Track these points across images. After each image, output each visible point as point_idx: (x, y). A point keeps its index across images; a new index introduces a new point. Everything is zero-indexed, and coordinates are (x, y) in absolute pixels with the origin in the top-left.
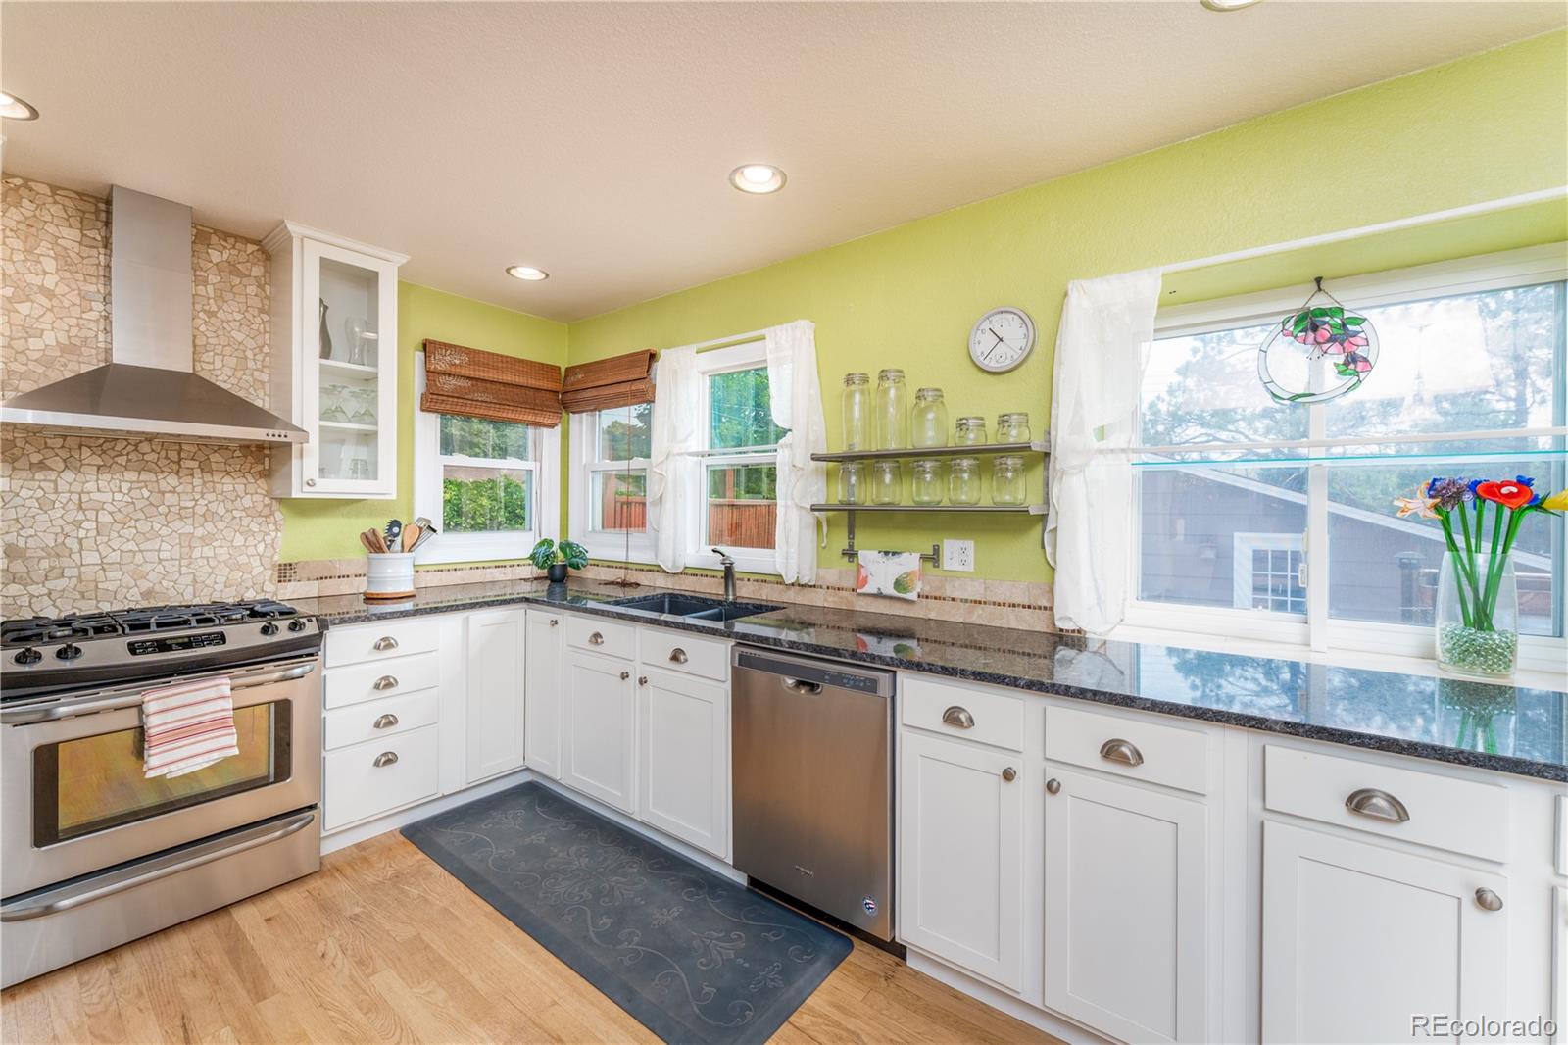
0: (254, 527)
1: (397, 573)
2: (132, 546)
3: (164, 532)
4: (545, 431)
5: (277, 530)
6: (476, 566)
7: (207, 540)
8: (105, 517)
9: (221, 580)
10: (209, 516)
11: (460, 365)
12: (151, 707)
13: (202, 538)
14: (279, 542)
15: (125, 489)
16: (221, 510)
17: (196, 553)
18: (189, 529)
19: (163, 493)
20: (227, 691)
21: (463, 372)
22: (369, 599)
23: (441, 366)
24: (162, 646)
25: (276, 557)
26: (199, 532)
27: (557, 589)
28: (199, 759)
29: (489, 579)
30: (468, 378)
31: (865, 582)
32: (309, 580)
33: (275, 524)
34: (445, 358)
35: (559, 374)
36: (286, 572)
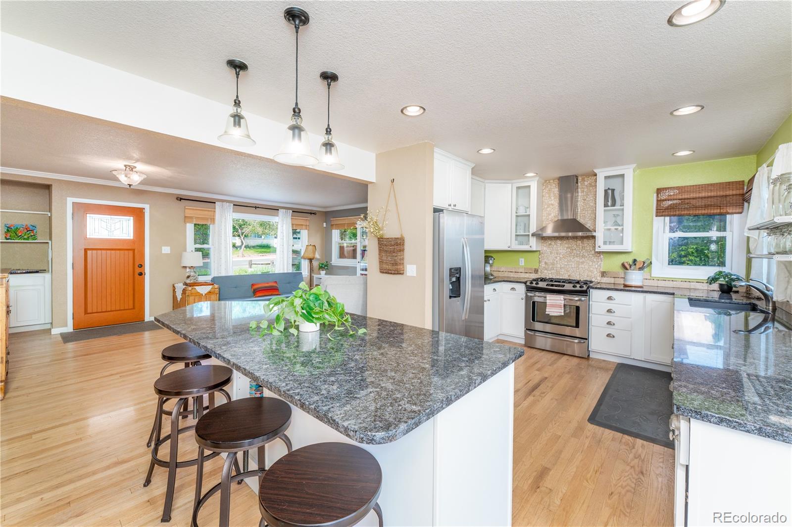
0: (595, 260)
1: (635, 278)
2: (566, 263)
3: (573, 260)
5: (601, 261)
7: (583, 263)
8: (561, 256)
9: (586, 274)
10: (583, 256)
11: (674, 195)
12: (548, 298)
13: (582, 262)
14: (602, 264)
15: (565, 248)
16: (586, 255)
17: (580, 266)
18: (578, 260)
19: (573, 250)
20: (562, 299)
21: (675, 197)
22: (625, 286)
23: (664, 197)
24: (552, 285)
25: (601, 269)
26: (581, 261)
28: (556, 313)
30: (679, 199)
32: (611, 277)
33: (601, 259)
34: (667, 194)
35: (743, 185)
36: (603, 274)
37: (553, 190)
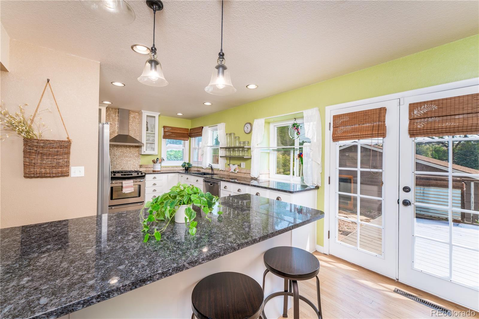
0: (136, 159)
1: (158, 167)
2: (120, 161)
3: (124, 159)
4: (186, 141)
5: (140, 159)
6: (172, 167)
7: (130, 161)
8: (117, 157)
9: (132, 167)
10: (130, 157)
12: (123, 183)
13: (129, 160)
14: (140, 161)
15: (120, 152)
16: (132, 156)
17: (128, 163)
18: (128, 159)
19: (124, 153)
20: (132, 182)
21: (170, 131)
22: (154, 171)
24: (125, 175)
25: (140, 164)
26: (129, 159)
27: (187, 171)
28: (129, 191)
29: (175, 169)
31: (230, 170)
32: (144, 168)
33: (140, 158)
34: (167, 129)
35: (189, 130)
36: (141, 166)
37: (111, 115)
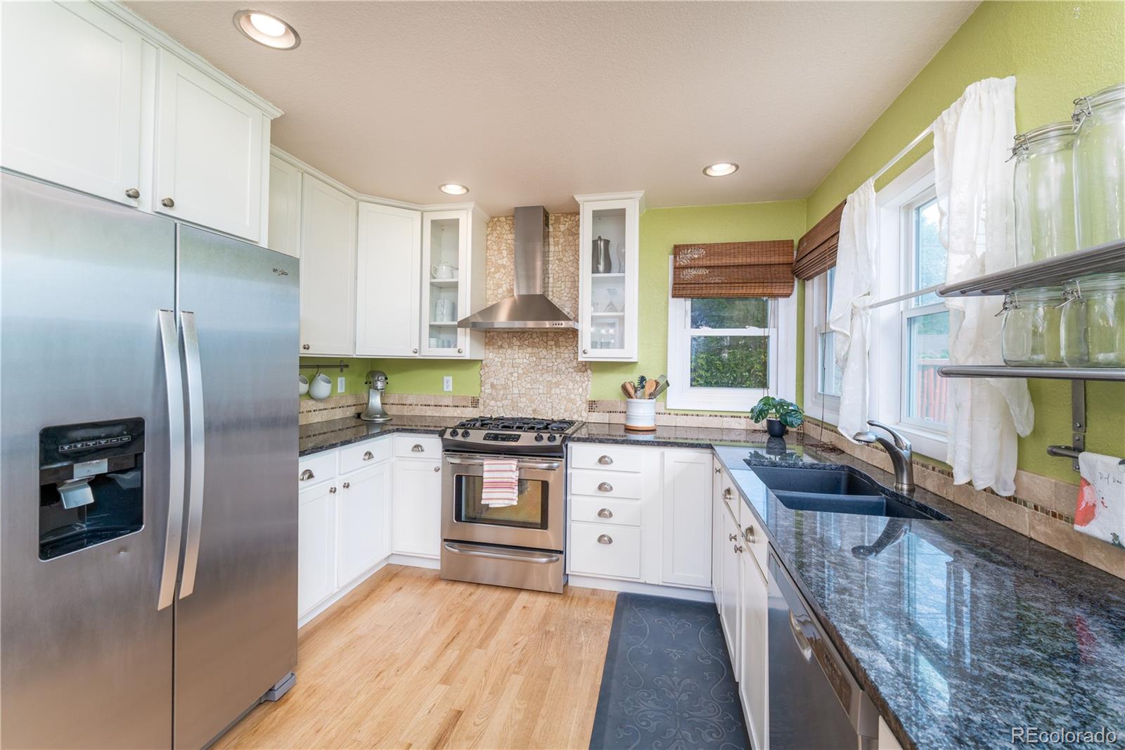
0: (578, 379)
1: (643, 413)
2: (529, 386)
3: (541, 379)
4: (781, 300)
5: (588, 380)
6: (715, 414)
7: (557, 384)
8: (520, 371)
9: (563, 407)
10: (558, 372)
11: (698, 258)
12: (486, 468)
13: (555, 383)
14: (590, 388)
15: (527, 357)
16: (564, 369)
17: (553, 392)
18: (550, 378)
19: (540, 359)
20: (514, 467)
21: (701, 263)
22: (628, 430)
23: (684, 262)
25: (588, 397)
26: (554, 380)
27: (776, 442)
28: (501, 501)
29: (726, 426)
30: (706, 267)
32: (604, 412)
33: (587, 377)
34: (689, 256)
35: (793, 246)
36: (592, 406)
37: (505, 237)
